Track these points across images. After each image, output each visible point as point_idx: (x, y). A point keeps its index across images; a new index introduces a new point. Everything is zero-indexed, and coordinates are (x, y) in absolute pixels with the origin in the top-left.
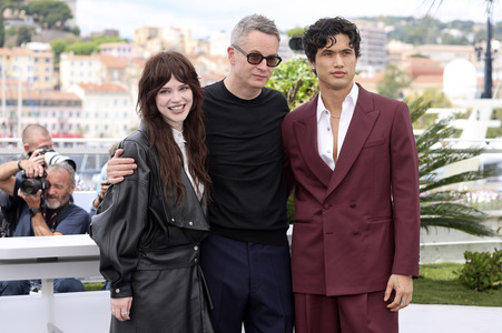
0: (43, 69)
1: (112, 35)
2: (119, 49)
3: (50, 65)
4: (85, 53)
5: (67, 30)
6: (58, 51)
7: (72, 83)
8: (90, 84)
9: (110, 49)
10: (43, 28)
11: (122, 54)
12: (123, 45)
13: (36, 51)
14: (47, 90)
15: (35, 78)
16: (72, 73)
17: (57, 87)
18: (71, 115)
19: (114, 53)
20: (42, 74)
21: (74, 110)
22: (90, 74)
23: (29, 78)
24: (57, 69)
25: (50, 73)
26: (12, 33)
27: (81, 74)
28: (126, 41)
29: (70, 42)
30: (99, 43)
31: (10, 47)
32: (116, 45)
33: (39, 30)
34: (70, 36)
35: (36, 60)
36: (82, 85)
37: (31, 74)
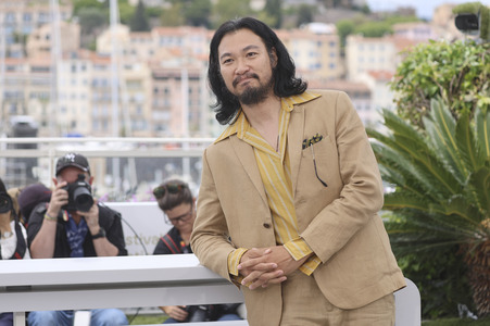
0: (328, 55)
1: (408, 14)
2: (416, 31)
3: (336, 50)
4: (376, 35)
5: (355, 8)
6: (345, 33)
7: (360, 71)
8: (382, 72)
9: (405, 31)
10: (327, 7)
11: (420, 36)
12: (422, 26)
13: (319, 34)
14: (332, 79)
15: (318, 66)
16: (361, 60)
17: (343, 77)
18: (359, 108)
19: (410, 35)
20: (326, 60)
21: (363, 103)
22: (382, 60)
23: (311, 66)
24: (343, 55)
25: (335, 60)
26: (291, 12)
27: (372, 60)
28: (425, 21)
29: (359, 23)
30: (393, 23)
31: (288, 29)
32: (410, 26)
33: (322, 9)
34: (358, 16)
35: (319, 44)
36: (373, 74)
37: (313, 61)
